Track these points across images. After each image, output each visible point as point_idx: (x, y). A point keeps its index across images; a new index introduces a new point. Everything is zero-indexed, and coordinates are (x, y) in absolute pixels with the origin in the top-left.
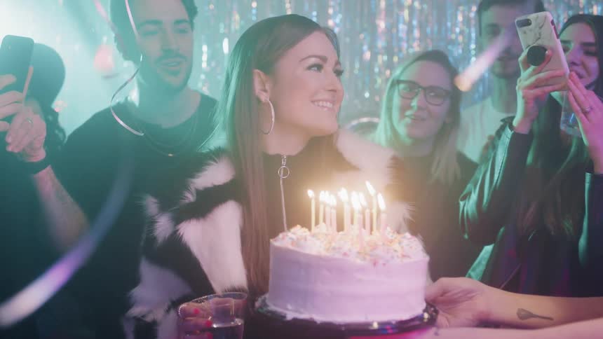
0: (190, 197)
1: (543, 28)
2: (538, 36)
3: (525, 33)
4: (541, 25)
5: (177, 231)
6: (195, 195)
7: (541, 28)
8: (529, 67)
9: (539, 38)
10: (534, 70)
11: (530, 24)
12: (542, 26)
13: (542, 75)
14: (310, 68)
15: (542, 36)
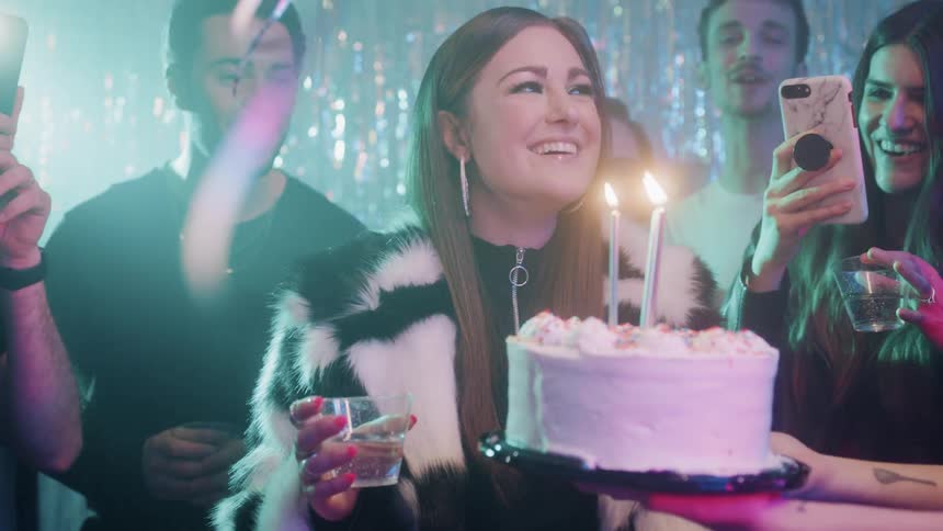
0: (370, 301)
1: (829, 106)
2: (818, 118)
3: (795, 109)
4: (827, 99)
5: (346, 356)
6: (377, 298)
7: (827, 103)
8: (789, 170)
9: (820, 123)
10: (799, 176)
11: (807, 95)
12: (832, 100)
13: (813, 190)
14: (518, 89)
15: (827, 120)
